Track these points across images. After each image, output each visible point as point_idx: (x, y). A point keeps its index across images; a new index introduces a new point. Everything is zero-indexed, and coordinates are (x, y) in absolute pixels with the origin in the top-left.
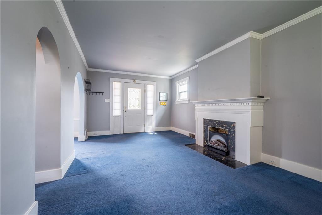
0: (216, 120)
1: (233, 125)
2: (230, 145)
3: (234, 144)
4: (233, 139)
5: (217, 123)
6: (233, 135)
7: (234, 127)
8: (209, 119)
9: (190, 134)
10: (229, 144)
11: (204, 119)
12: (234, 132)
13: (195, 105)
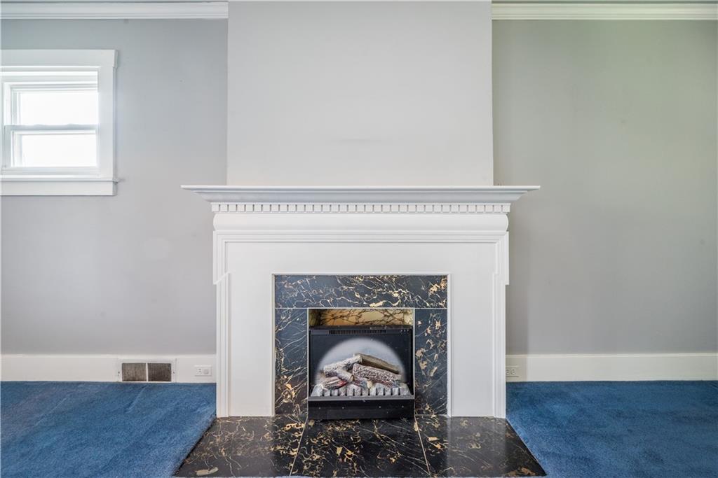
0: (354, 277)
1: (434, 289)
2: (423, 366)
3: (443, 357)
4: (436, 341)
5: (357, 288)
6: (438, 324)
7: (443, 294)
8: (310, 276)
9: (124, 366)
10: (418, 366)
11: (278, 278)
12: (443, 316)
13: (215, 207)
